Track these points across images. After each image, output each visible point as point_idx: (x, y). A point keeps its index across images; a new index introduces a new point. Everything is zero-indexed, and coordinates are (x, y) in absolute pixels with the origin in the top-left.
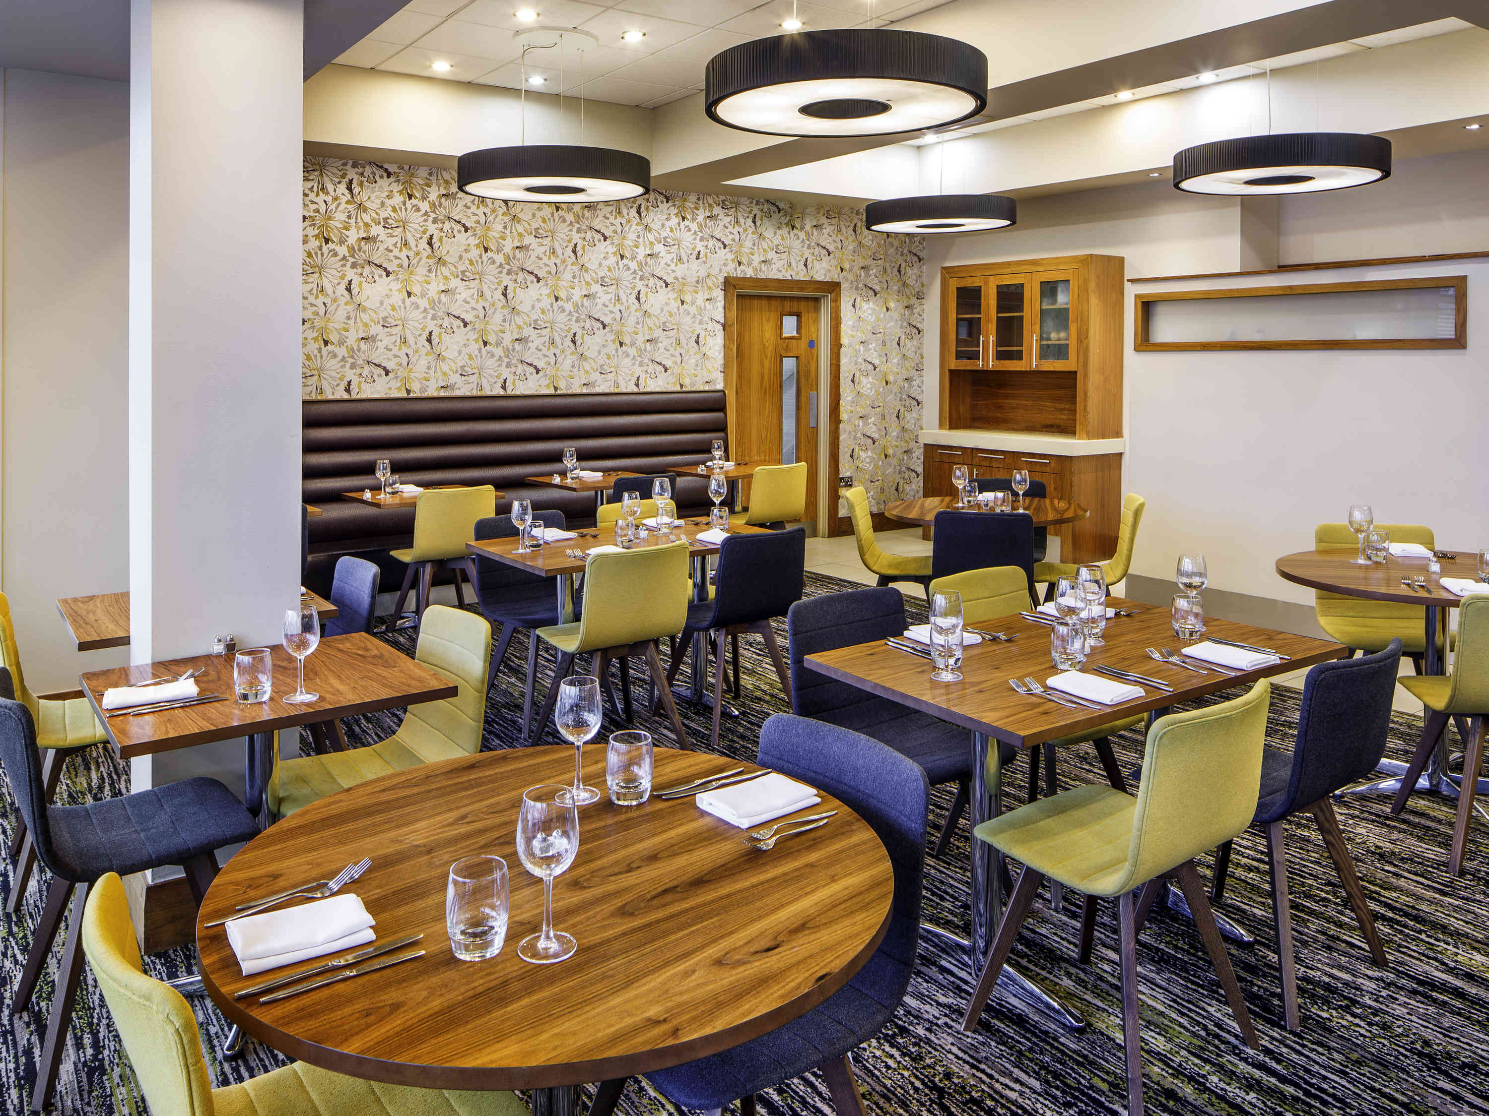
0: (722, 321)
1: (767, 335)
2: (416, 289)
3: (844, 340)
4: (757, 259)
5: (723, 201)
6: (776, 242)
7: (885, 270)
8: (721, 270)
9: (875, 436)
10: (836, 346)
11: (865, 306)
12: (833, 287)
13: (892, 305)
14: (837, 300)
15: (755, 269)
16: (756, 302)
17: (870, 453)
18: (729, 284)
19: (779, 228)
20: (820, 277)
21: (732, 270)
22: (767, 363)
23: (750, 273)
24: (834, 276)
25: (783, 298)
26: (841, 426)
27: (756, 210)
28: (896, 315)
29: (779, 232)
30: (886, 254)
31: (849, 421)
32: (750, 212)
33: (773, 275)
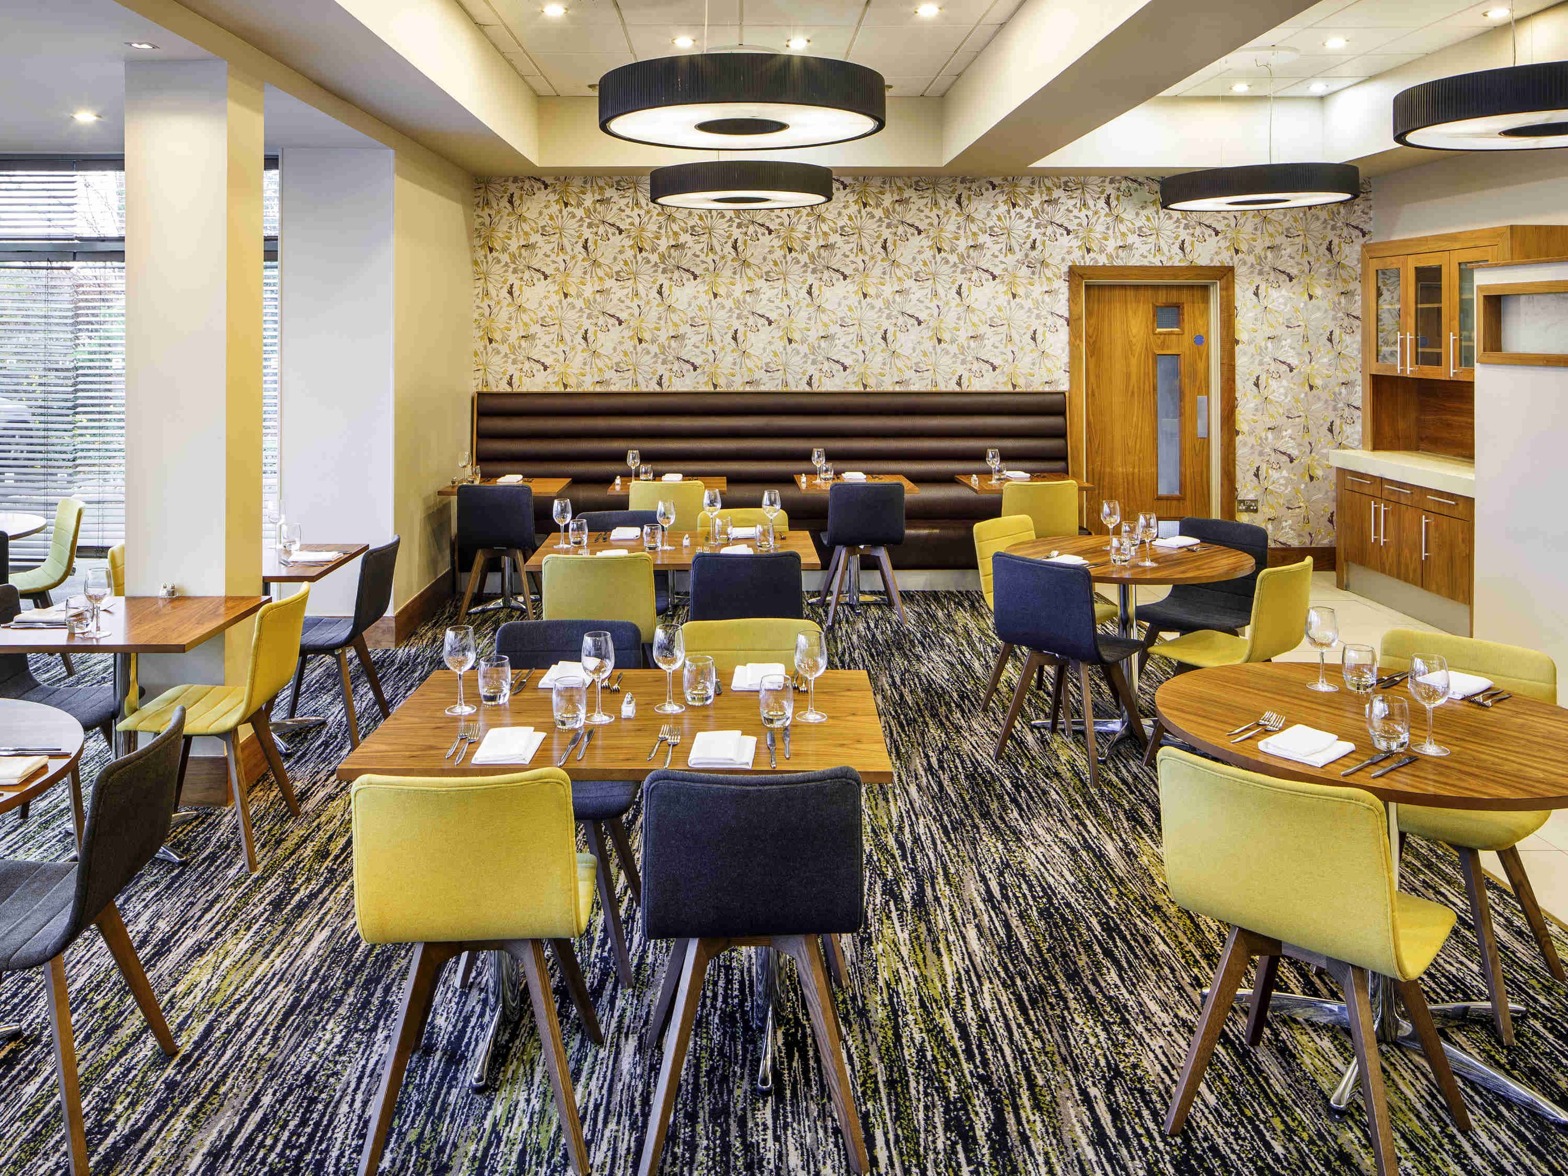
0: (1066, 315)
1: (1134, 331)
2: (722, 291)
3: (1242, 334)
4: (1111, 245)
5: (1066, 183)
6: (1138, 224)
7: (1306, 249)
8: (1063, 260)
9: (1294, 453)
10: (1230, 342)
11: (1274, 293)
12: (1225, 274)
13: (1318, 292)
14: (1229, 289)
15: (1110, 256)
16: (1117, 292)
17: (1285, 473)
18: (1075, 274)
19: (1143, 208)
20: (1203, 261)
21: (1078, 258)
22: (1134, 361)
23: (1102, 260)
24: (1225, 258)
25: (1155, 287)
26: (1239, 439)
27: (1110, 189)
28: (1324, 304)
29: (1143, 213)
30: (1307, 230)
31: (1251, 433)
32: (1102, 192)
33: (1134, 262)
